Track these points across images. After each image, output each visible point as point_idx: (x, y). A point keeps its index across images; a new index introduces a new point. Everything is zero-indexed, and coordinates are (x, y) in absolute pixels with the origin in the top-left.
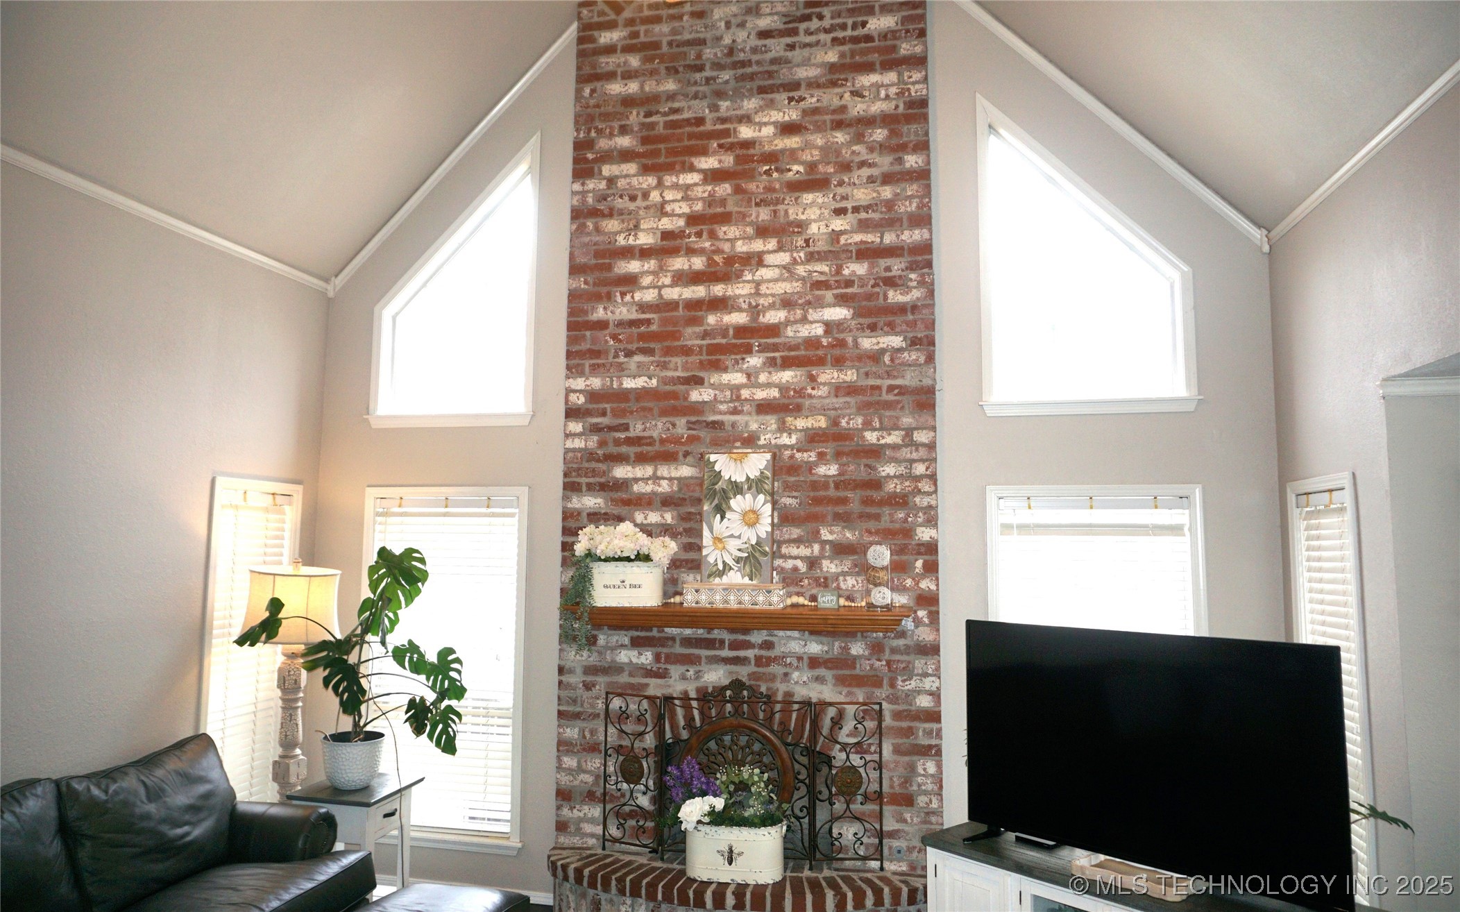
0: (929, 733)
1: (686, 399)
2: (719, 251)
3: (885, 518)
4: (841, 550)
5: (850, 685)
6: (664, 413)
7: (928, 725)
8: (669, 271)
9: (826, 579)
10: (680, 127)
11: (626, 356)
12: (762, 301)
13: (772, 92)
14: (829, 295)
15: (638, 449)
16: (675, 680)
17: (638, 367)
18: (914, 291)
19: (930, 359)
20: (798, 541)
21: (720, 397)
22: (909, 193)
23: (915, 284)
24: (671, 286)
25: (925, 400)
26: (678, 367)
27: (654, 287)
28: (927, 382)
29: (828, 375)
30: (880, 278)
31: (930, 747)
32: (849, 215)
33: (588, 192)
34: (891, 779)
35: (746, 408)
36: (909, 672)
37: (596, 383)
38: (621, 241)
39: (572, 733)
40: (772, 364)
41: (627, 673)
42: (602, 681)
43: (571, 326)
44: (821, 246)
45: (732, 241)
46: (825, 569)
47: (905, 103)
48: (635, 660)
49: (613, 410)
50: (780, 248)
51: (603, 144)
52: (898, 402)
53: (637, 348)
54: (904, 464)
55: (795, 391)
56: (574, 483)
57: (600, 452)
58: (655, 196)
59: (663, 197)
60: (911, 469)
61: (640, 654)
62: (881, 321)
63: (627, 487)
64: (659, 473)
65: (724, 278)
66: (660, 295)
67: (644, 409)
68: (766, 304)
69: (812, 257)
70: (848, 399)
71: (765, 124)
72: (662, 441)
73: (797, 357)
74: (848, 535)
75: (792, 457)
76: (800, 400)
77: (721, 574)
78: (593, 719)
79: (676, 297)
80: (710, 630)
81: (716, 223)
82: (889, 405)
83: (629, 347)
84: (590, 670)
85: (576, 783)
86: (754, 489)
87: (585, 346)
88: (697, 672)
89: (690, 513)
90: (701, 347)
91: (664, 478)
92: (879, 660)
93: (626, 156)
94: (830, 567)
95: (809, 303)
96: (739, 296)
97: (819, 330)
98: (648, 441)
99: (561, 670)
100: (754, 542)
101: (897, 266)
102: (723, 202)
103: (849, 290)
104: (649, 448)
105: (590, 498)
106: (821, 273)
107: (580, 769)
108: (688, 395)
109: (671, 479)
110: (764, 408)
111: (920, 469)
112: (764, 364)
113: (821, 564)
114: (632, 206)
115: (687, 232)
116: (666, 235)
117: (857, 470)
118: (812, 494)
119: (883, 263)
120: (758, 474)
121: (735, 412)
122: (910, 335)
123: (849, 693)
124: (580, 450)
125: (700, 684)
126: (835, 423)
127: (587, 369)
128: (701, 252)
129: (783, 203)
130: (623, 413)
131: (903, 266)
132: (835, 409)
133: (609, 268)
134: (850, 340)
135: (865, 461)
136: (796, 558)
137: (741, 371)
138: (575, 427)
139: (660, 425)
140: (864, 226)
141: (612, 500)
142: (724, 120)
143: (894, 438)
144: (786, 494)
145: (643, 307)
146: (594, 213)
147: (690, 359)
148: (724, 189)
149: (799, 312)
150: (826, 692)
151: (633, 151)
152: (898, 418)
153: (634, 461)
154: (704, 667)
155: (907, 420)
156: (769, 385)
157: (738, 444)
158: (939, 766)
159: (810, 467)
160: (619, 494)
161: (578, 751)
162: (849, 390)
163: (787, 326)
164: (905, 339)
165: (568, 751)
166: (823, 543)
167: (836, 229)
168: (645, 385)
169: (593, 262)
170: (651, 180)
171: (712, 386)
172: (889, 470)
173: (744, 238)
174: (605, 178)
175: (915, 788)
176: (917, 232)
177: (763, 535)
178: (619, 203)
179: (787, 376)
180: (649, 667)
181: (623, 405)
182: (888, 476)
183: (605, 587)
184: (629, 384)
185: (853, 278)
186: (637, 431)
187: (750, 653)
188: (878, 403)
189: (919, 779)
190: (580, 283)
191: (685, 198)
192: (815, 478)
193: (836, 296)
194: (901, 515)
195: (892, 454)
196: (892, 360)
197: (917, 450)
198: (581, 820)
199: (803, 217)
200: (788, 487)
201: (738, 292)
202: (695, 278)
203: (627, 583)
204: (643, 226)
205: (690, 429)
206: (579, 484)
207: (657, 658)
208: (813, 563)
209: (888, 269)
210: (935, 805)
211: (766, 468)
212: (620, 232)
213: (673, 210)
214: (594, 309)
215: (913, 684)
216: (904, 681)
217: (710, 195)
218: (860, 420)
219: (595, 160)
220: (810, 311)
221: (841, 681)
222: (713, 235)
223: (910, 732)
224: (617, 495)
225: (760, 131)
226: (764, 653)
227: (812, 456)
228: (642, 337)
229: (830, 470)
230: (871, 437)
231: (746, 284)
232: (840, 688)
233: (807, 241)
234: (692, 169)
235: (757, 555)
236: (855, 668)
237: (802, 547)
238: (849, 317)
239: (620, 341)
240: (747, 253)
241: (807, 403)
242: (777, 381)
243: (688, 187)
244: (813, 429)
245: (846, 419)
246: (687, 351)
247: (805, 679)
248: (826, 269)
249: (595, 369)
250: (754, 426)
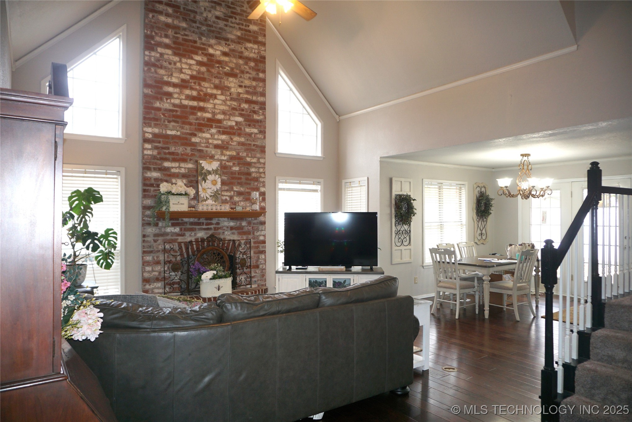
0: (263, 247)
1: (190, 140)
2: (202, 91)
3: (252, 184)
4: (239, 194)
5: (242, 235)
6: (183, 144)
7: (263, 245)
8: (184, 94)
9: (235, 202)
10: (188, 42)
11: (168, 122)
12: (216, 111)
13: (220, 39)
14: (237, 113)
15: (173, 157)
16: (187, 237)
17: (173, 127)
18: (261, 116)
19: (265, 138)
20: (227, 191)
21: (202, 141)
22: (260, 85)
23: (261, 114)
24: (185, 100)
25: (263, 150)
26: (187, 129)
27: (179, 99)
28: (264, 144)
29: (236, 139)
30: (252, 110)
31: (263, 251)
32: (243, 88)
33: (152, 56)
34: (253, 261)
35: (211, 146)
36: (258, 230)
37: (156, 130)
38: (165, 78)
39: (149, 258)
40: (219, 132)
41: (170, 235)
42: (160, 239)
43: (146, 108)
44: (234, 96)
45: (206, 88)
46: (235, 200)
47: (260, 56)
48: (173, 231)
49: (163, 141)
50: (222, 94)
51: (158, 39)
52: (256, 149)
53: (172, 120)
54: (257, 169)
55: (226, 142)
56: (148, 167)
57: (158, 156)
58: (178, 65)
59: (181, 66)
60: (259, 170)
61: (175, 229)
62: (252, 124)
63: (169, 170)
64: (181, 166)
65: (204, 100)
66: (181, 103)
67: (175, 142)
68: (217, 112)
69: (232, 99)
70: (242, 147)
71: (218, 50)
72: (182, 155)
73: (227, 132)
74: (242, 189)
75: (225, 164)
76: (228, 146)
77: (205, 200)
78: (158, 252)
79: (187, 104)
80: (199, 219)
81: (201, 80)
82: (253, 150)
83: (170, 119)
84: (156, 235)
85: (151, 276)
86: (215, 173)
87: (151, 116)
88: (195, 234)
89: (192, 180)
90: (195, 123)
91: (182, 168)
92: (250, 227)
93: (167, 46)
94: (236, 199)
95: (231, 114)
96: (209, 108)
97: (234, 124)
98: (177, 154)
99: (144, 236)
100: (215, 190)
101: (257, 108)
102: (203, 73)
103: (243, 112)
104: (177, 157)
105: (155, 173)
106: (235, 105)
107: (153, 271)
108: (191, 139)
109: (185, 168)
110: (216, 147)
111: (261, 170)
112: (217, 132)
113: (233, 198)
114: (170, 66)
115: (191, 81)
116: (183, 80)
117: (244, 169)
118: (231, 176)
119: (253, 106)
120: (216, 168)
121: (207, 147)
122: (260, 129)
123: (242, 237)
124: (150, 155)
125: (196, 237)
126: (238, 154)
127: (153, 125)
128: (195, 90)
129: (223, 79)
130: (167, 143)
131: (258, 108)
132: (238, 150)
133: (161, 88)
134: (243, 128)
135: (246, 166)
136: (226, 196)
137: (209, 133)
138: (148, 146)
139: (181, 149)
140: (247, 92)
141: (164, 174)
142: (204, 44)
143: (254, 160)
144: (223, 175)
145: (174, 105)
146: (154, 65)
147: (192, 127)
148: (203, 69)
149: (228, 117)
150: (235, 237)
151: (170, 46)
152: (256, 154)
153: (171, 161)
154: (197, 232)
155: (258, 155)
156: (218, 139)
157: (208, 158)
158: (265, 256)
159: (231, 167)
160: (166, 172)
161: (152, 264)
162: (242, 144)
163: (224, 120)
164: (258, 131)
165: (148, 265)
166: (234, 191)
167: (240, 92)
168: (175, 133)
169: (154, 84)
170: (176, 59)
171: (199, 137)
172: (253, 170)
173: (210, 88)
174: (159, 53)
175: (259, 263)
176: (262, 98)
177: (218, 188)
178: (165, 64)
179: (224, 137)
180: (178, 233)
181: (167, 140)
182: (253, 172)
183: (173, 204)
184: (169, 132)
185: (244, 109)
186: (172, 150)
187: (212, 226)
188: (250, 149)
189: (260, 260)
190: (148, 91)
191: (190, 69)
192: (232, 171)
193: (239, 114)
194: (256, 184)
195: (254, 165)
196: (254, 136)
197: (261, 164)
198: (153, 288)
199: (229, 85)
200: (224, 173)
201: (208, 106)
202: (193, 98)
203: (180, 203)
204: (174, 75)
205: (192, 151)
206: (150, 167)
207: (181, 230)
208: (231, 197)
209: (254, 108)
210: (264, 267)
211: (218, 167)
212: (165, 75)
213: (185, 72)
214: (155, 103)
215: (259, 233)
216: (256, 232)
217: (199, 70)
218: (245, 154)
219: (155, 45)
220: (231, 117)
221: (239, 234)
222: (200, 85)
223: (258, 247)
224: (165, 173)
225: (216, 52)
226: (217, 226)
227: (231, 164)
228: (174, 116)
229: (236, 169)
230: (248, 159)
231: (211, 104)
232: (239, 236)
233: (230, 94)
234: (192, 59)
235: (217, 194)
236: (243, 229)
237: (228, 192)
238: (243, 121)
239: (166, 116)
240: (211, 93)
241: (230, 147)
242: (221, 138)
243: (190, 65)
244: (232, 155)
245: (241, 153)
246: (190, 124)
247: (229, 233)
248: (236, 104)
249: (156, 126)
250: (213, 152)
